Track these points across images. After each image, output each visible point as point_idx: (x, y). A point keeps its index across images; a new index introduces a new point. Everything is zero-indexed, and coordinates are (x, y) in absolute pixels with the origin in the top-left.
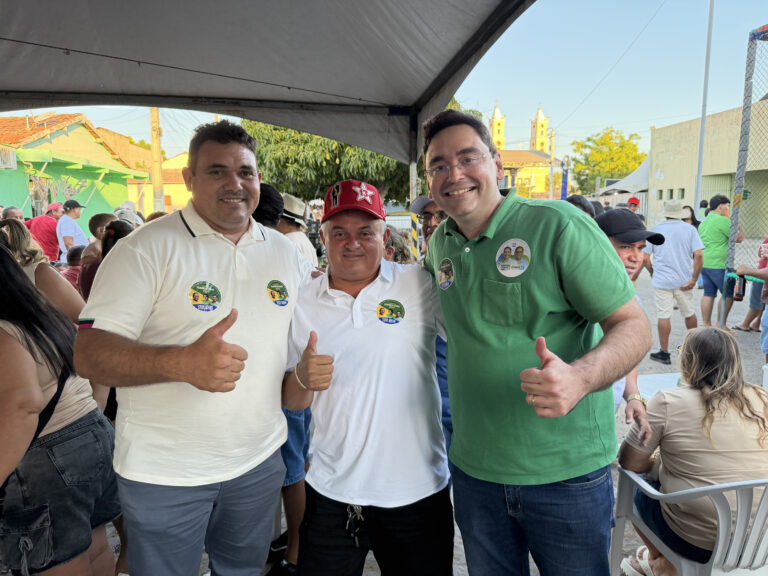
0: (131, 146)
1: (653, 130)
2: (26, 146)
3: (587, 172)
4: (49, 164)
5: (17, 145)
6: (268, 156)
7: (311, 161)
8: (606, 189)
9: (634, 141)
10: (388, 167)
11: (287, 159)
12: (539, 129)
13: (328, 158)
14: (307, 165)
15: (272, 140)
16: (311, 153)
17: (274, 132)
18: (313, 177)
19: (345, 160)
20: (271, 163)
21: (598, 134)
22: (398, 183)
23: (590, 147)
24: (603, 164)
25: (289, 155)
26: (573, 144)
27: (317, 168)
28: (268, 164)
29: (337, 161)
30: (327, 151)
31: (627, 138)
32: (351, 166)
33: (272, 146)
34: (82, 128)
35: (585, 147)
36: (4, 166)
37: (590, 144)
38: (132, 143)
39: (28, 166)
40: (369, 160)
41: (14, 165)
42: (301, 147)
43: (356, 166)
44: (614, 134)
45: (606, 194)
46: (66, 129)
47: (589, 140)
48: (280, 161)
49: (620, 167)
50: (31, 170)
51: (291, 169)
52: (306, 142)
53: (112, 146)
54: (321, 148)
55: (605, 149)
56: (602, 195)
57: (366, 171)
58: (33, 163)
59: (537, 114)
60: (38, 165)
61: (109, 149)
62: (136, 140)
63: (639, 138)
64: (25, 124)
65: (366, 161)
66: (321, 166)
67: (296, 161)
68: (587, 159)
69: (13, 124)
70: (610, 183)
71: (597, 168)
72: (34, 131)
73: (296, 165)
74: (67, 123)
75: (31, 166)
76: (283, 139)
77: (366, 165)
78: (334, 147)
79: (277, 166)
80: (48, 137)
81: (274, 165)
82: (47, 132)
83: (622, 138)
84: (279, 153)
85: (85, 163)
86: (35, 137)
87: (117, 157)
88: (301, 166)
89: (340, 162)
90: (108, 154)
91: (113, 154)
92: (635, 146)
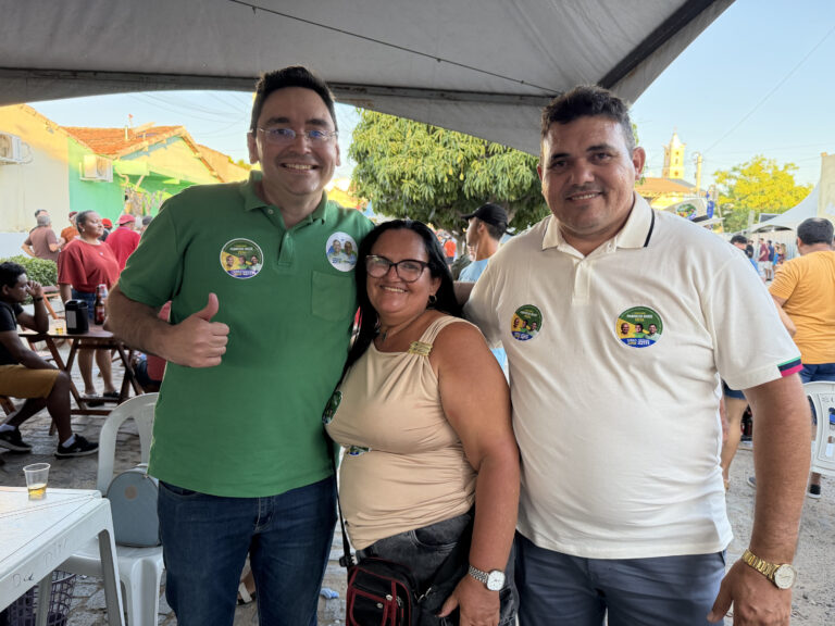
0: (231, 166)
1: (824, 155)
2: (123, 158)
3: (732, 206)
4: (146, 177)
5: (115, 156)
6: (381, 172)
7: (431, 177)
8: (760, 225)
9: (790, 172)
10: (522, 184)
11: (404, 173)
12: (673, 157)
13: (451, 173)
14: (426, 182)
15: (387, 152)
16: (432, 167)
17: (390, 143)
18: (432, 196)
19: (470, 175)
20: (384, 178)
21: (747, 163)
22: (528, 206)
23: (736, 178)
24: (751, 198)
25: (406, 169)
26: (716, 174)
27: (437, 185)
28: (381, 181)
29: (462, 177)
30: (450, 166)
31: (781, 168)
32: (477, 183)
33: (387, 159)
34: (181, 142)
35: (730, 177)
36: (100, 178)
37: (737, 174)
38: (230, 162)
39: (124, 179)
40: (499, 176)
41: (110, 178)
42: (420, 161)
43: (483, 183)
44: (765, 164)
45: (760, 231)
46: (165, 142)
47: (735, 169)
48: (395, 177)
49: (772, 202)
50: (127, 184)
51: (407, 186)
52: (426, 155)
53: (210, 163)
54: (443, 162)
55: (754, 180)
56: (755, 232)
57: (494, 188)
58: (129, 176)
59: (672, 140)
60: (134, 179)
61: (207, 165)
62: (236, 160)
63: (797, 168)
64: (124, 136)
65: (495, 177)
66: (442, 182)
67: (413, 176)
68: (731, 191)
69: (112, 135)
70: (765, 219)
71: (744, 201)
72: (133, 142)
73: (412, 181)
74: (166, 135)
75: (128, 179)
76: (399, 152)
77: (495, 182)
78: (458, 161)
79: (391, 182)
80: (147, 149)
81: (388, 180)
82: (146, 143)
83: (775, 168)
84: (395, 168)
85: (183, 179)
86: (133, 148)
87: (215, 173)
88: (419, 182)
89: (465, 178)
90: (207, 170)
91: (212, 170)
92: (791, 177)
